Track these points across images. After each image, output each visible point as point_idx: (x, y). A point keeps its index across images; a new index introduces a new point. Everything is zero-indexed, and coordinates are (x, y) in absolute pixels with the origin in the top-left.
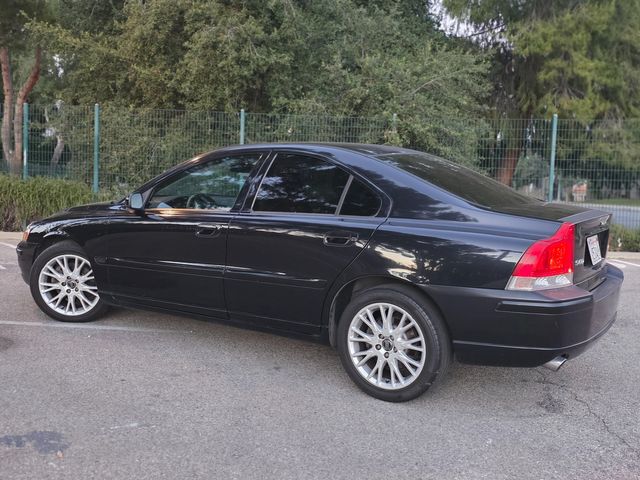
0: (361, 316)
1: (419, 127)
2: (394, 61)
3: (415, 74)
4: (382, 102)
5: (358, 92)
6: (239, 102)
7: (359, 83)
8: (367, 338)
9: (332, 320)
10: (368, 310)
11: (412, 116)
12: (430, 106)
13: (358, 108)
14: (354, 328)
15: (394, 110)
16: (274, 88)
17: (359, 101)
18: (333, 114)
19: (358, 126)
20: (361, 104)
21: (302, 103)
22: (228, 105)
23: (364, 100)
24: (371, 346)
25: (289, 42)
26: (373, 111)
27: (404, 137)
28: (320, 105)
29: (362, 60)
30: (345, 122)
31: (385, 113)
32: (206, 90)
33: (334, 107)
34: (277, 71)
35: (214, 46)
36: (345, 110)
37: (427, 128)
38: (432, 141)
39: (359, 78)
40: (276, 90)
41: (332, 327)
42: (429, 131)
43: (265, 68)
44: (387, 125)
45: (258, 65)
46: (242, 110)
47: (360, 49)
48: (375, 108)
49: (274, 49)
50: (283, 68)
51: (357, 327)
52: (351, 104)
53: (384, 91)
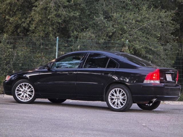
0: (112, 92)
1: (138, 47)
2: (128, 15)
3: (137, 21)
4: (122, 34)
5: (110, 29)
6: (55, 33)
7: (111, 26)
8: (113, 97)
9: (104, 94)
10: (113, 90)
11: (135, 41)
12: (143, 37)
13: (110, 37)
14: (110, 95)
15: (127, 38)
16: (71, 27)
17: (111, 34)
18: (99, 40)
19: (110, 45)
20: (112, 35)
21: (84, 34)
22: (51, 35)
23: (113, 33)
24: (114, 99)
25: (78, 6)
26: (117, 38)
27: (131, 50)
28: (93, 35)
29: (112, 14)
30: (105, 43)
31: (122, 40)
32: (41, 28)
33: (99, 36)
34: (73, 20)
35: (46, 9)
36: (104, 38)
37: (141, 47)
38: (143, 52)
39: (111, 23)
40: (72, 28)
41: (104, 96)
42: (142, 48)
43: (68, 19)
44: (124, 45)
45: (65, 17)
46: (57, 37)
47: (111, 9)
48: (118, 37)
49: (71, 9)
50: (75, 18)
51: (111, 95)
52: (107, 35)
53: (122, 30)
